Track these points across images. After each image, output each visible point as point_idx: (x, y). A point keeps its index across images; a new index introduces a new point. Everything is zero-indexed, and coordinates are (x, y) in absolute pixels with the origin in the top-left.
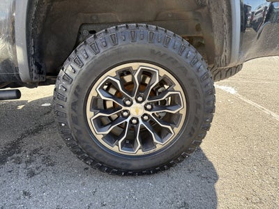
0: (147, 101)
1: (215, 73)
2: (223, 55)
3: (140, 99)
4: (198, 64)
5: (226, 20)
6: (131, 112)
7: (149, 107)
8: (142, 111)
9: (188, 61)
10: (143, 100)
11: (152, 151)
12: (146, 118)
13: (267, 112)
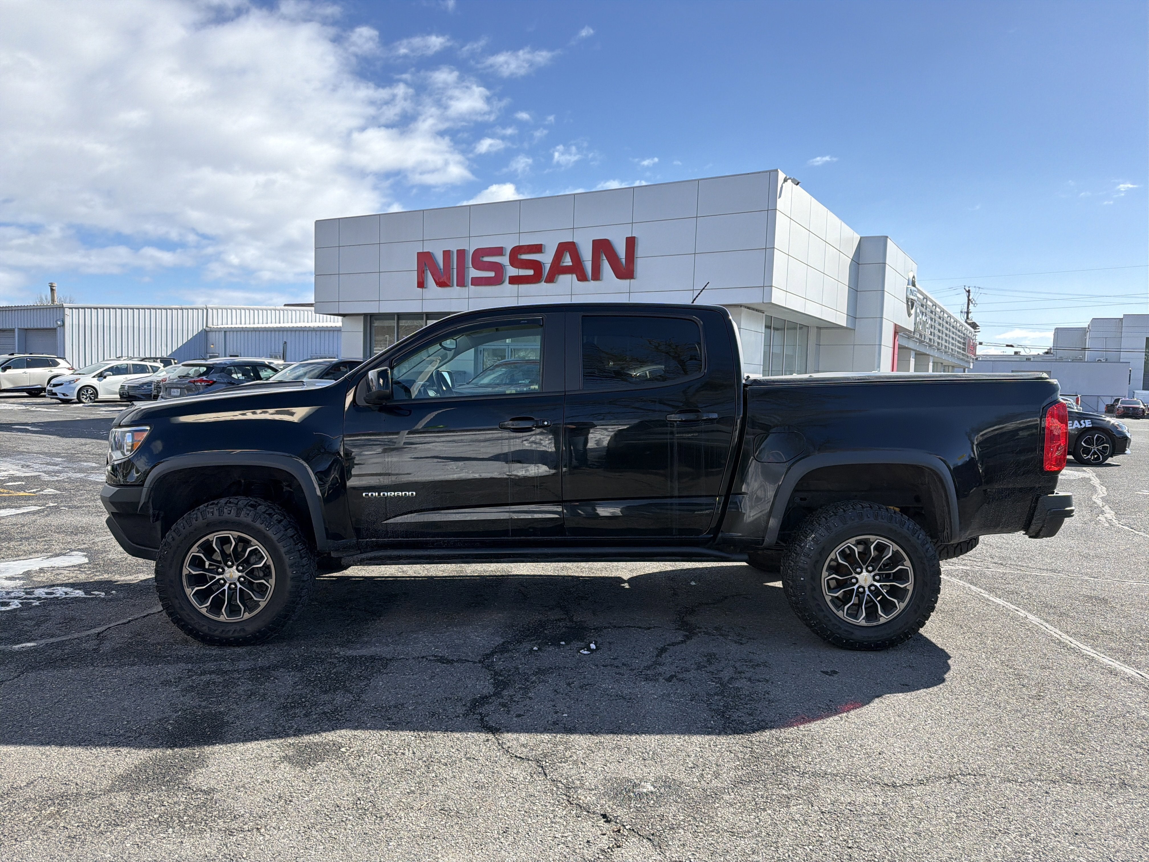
0: (876, 572)
1: (940, 548)
2: (945, 532)
3: (870, 568)
4: (927, 546)
5: (945, 503)
6: (859, 580)
7: (877, 578)
8: (870, 581)
9: (919, 542)
10: (873, 570)
11: (875, 624)
12: (873, 588)
13: (1022, 613)
